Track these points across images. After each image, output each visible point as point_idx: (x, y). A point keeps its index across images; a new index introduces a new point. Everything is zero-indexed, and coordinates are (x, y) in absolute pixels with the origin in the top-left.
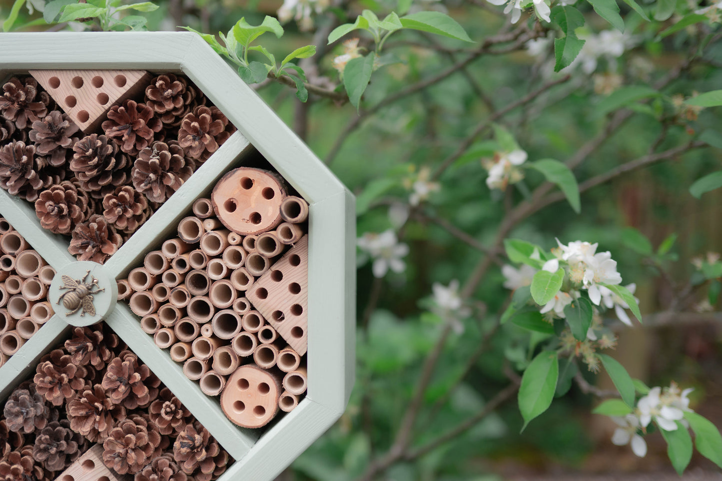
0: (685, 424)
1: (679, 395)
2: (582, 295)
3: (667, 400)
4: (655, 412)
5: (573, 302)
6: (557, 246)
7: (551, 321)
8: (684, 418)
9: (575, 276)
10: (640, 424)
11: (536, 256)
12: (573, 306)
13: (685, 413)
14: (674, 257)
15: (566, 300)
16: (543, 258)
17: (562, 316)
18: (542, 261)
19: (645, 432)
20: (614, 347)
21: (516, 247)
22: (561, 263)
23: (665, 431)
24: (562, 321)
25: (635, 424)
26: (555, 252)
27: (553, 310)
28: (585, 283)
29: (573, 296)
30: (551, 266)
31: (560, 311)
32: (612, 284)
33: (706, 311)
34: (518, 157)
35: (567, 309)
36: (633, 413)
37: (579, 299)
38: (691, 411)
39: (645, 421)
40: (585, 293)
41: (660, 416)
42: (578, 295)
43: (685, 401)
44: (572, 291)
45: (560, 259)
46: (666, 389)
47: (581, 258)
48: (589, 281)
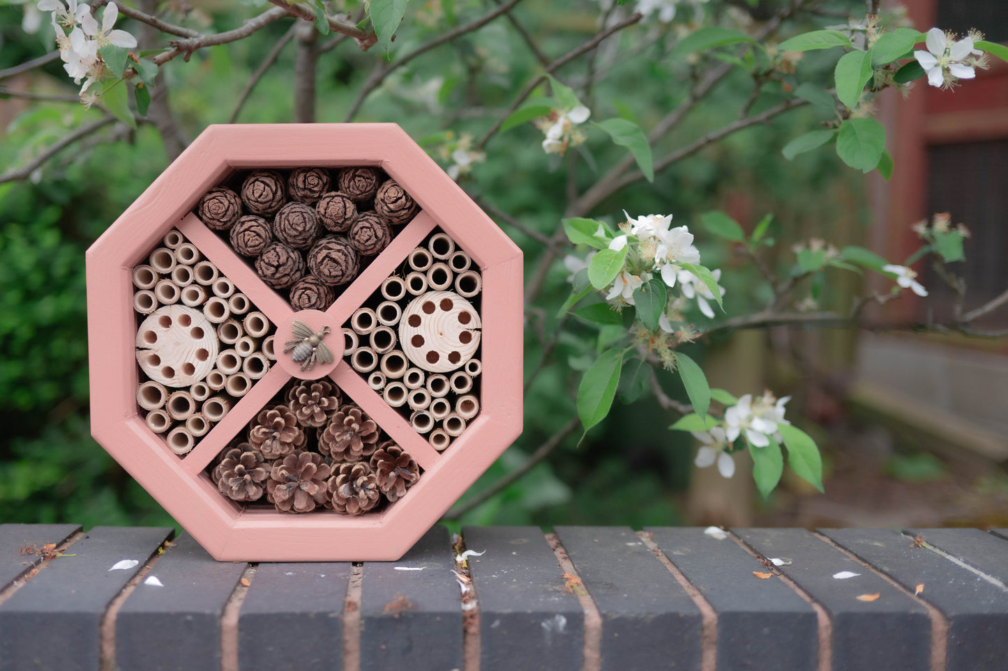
0: (779, 439)
1: (774, 405)
2: (654, 277)
3: (758, 410)
4: (745, 424)
5: (644, 285)
6: (625, 220)
7: (619, 310)
8: (777, 432)
9: (645, 253)
10: (727, 438)
11: (600, 233)
12: (643, 290)
13: (779, 425)
14: (770, 242)
15: (635, 282)
16: (609, 235)
17: (632, 303)
18: (608, 239)
19: (731, 448)
20: (693, 340)
21: (576, 227)
22: (629, 239)
23: (754, 447)
24: (633, 308)
25: (721, 439)
26: (623, 228)
27: (620, 297)
28: (657, 261)
29: (643, 279)
30: (619, 243)
31: (628, 296)
32: (690, 262)
33: (810, 310)
34: (580, 115)
35: (637, 293)
36: (720, 426)
37: (650, 281)
38: (787, 423)
39: (733, 435)
40: (658, 275)
41: (751, 429)
42: (650, 277)
43: (780, 410)
44: (644, 273)
45: (629, 235)
46: (758, 399)
47: (652, 233)
48: (661, 259)
